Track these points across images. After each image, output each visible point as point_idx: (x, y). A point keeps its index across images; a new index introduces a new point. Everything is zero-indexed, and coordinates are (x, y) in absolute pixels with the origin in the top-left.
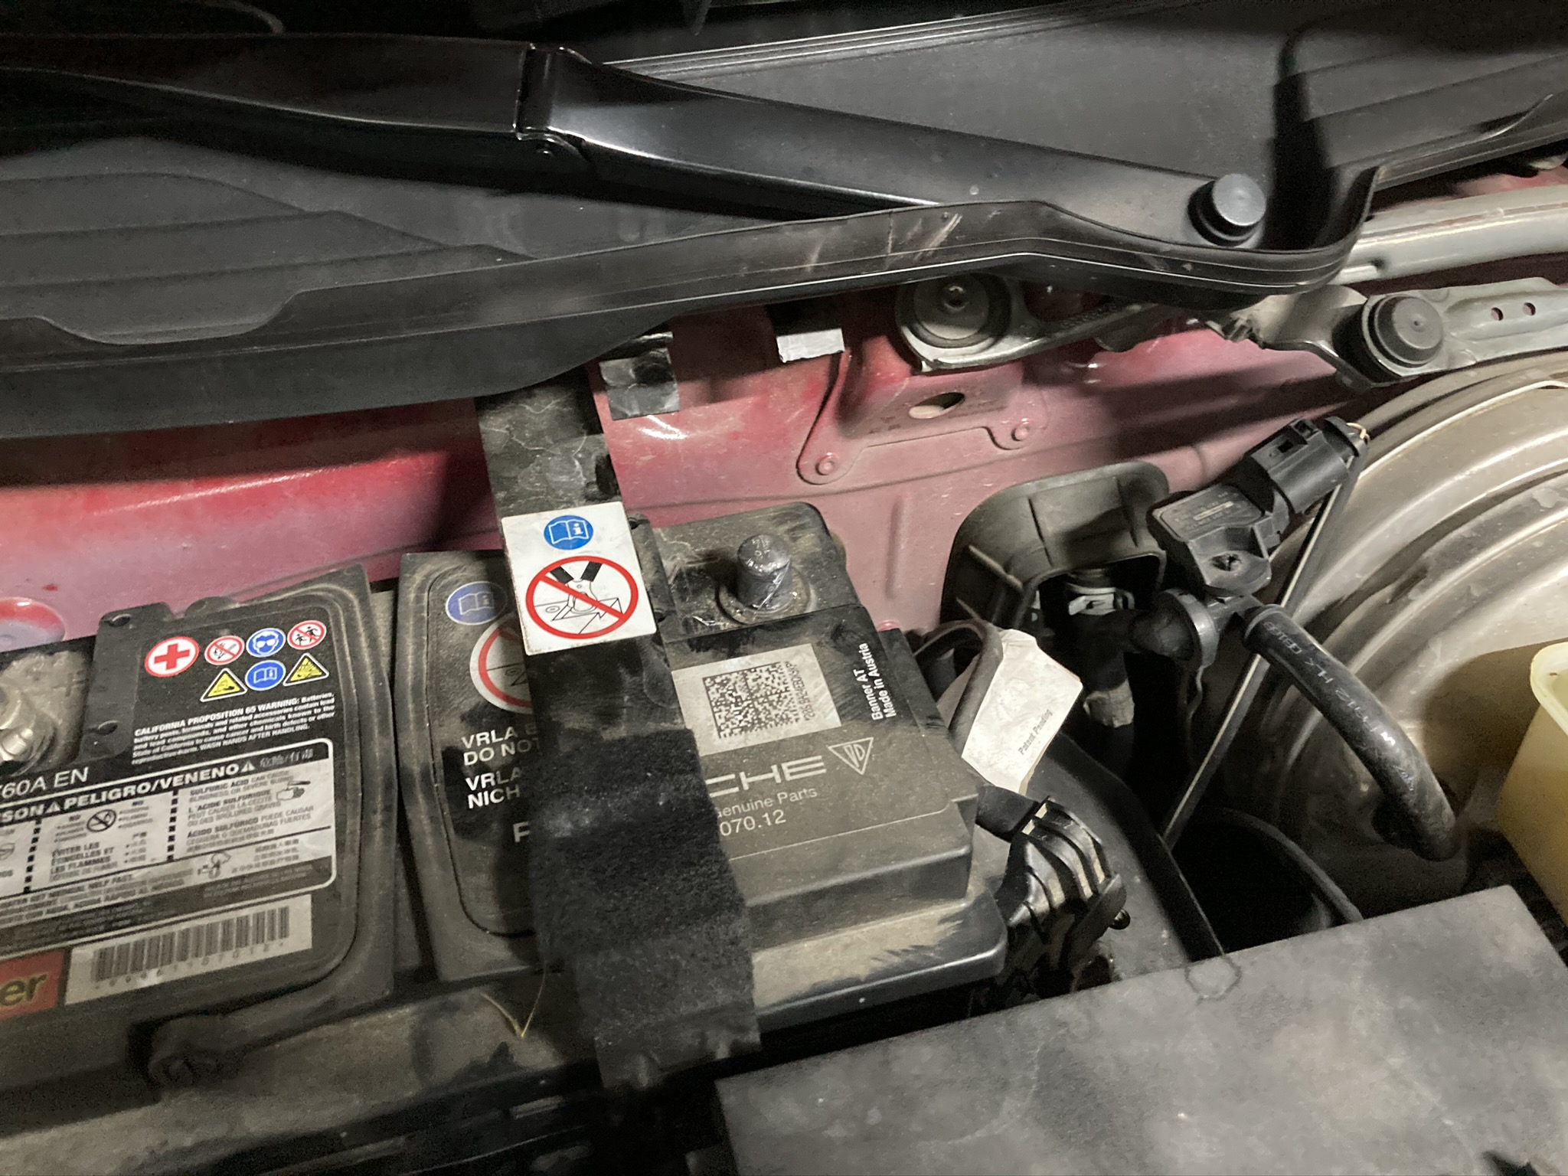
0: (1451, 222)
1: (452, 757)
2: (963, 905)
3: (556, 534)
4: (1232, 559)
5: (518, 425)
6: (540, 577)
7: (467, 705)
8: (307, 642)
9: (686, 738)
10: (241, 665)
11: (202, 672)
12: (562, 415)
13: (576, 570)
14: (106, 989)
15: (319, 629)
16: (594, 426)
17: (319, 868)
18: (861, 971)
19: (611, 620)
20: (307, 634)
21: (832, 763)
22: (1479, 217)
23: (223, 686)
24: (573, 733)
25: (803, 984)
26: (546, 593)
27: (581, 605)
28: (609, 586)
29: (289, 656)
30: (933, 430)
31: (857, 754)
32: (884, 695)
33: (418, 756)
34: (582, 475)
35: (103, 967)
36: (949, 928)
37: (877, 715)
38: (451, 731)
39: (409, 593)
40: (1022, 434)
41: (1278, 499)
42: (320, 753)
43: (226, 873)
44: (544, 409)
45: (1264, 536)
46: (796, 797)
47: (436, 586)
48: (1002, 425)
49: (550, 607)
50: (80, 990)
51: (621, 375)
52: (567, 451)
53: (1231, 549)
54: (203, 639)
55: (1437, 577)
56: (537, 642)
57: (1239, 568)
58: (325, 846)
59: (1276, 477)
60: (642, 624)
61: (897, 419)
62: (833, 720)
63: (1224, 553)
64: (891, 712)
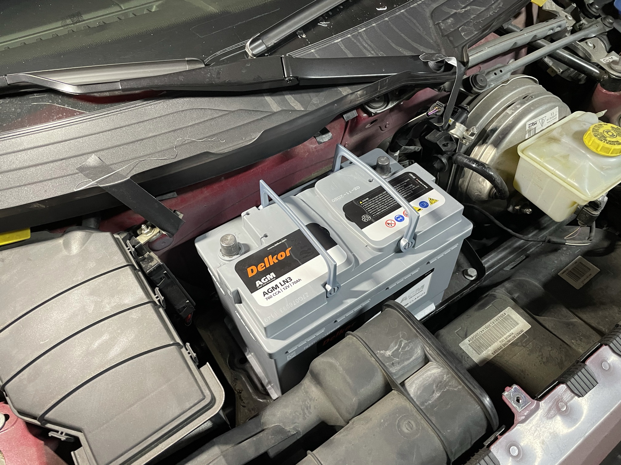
0: (477, 53)
4: (447, 144)
22: (482, 50)
40: (387, 126)
48: (383, 125)
53: (445, 141)
57: (449, 145)
61: (362, 129)
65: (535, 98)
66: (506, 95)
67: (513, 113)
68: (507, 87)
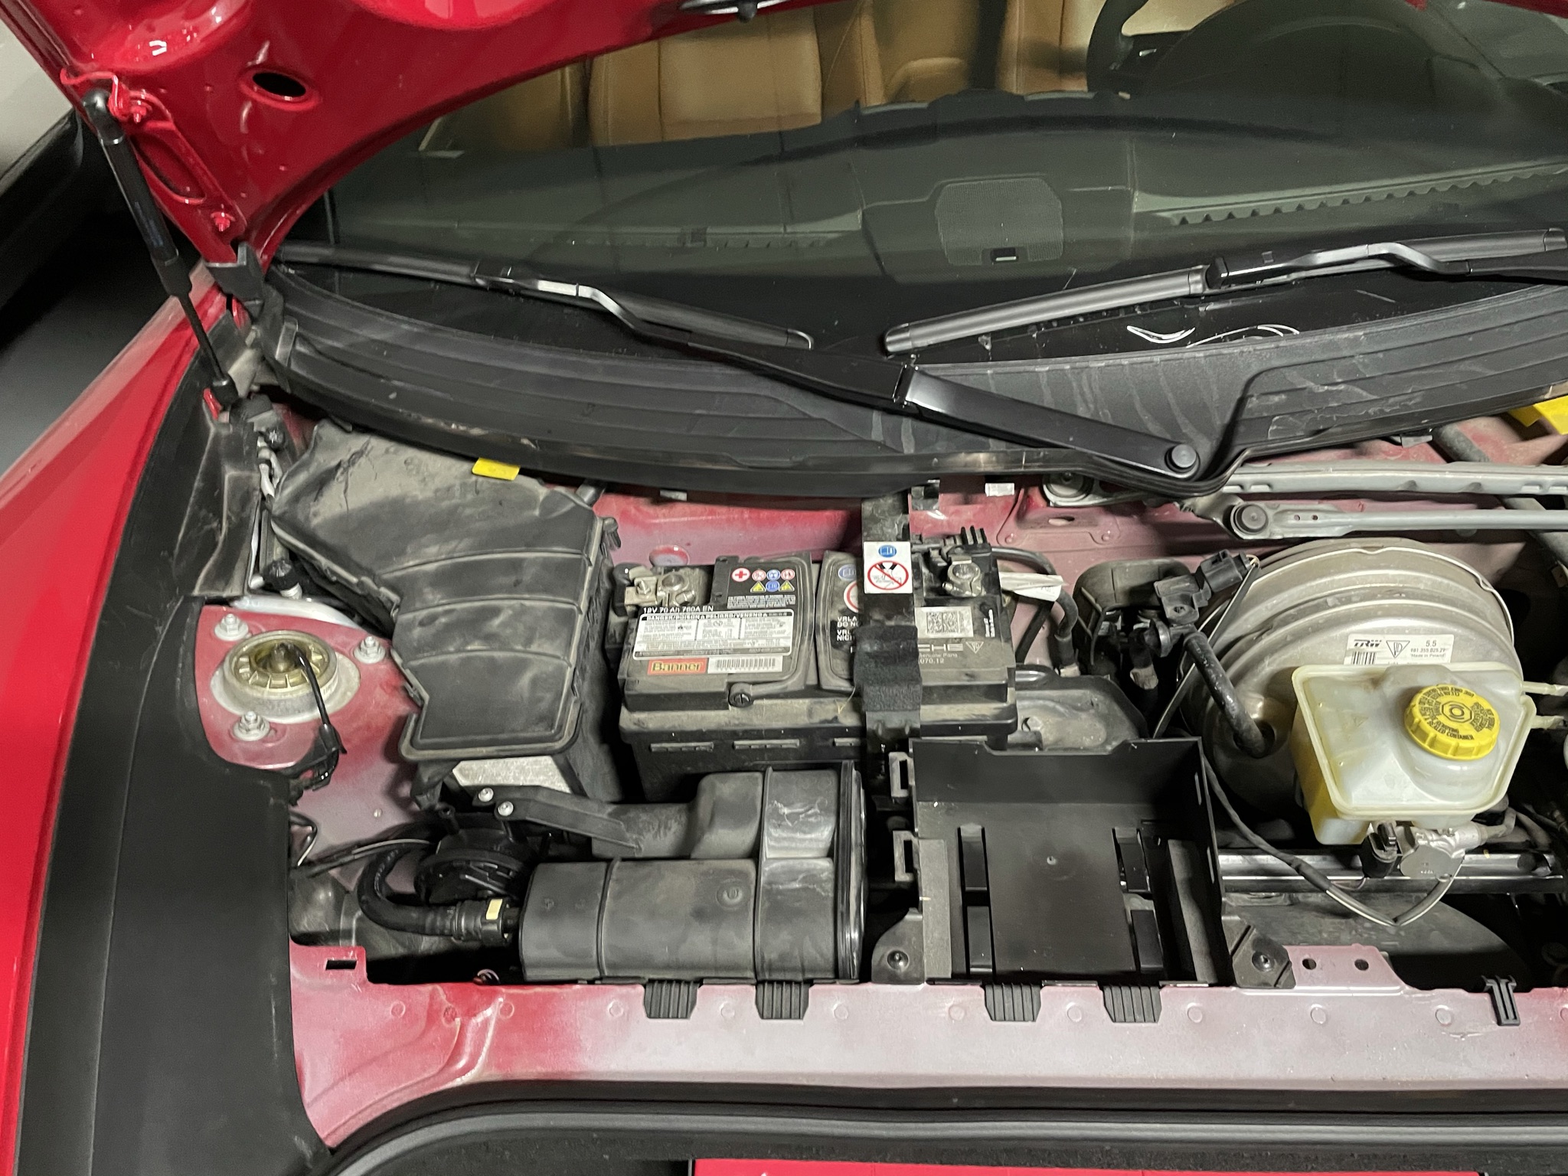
1: (834, 624)
2: (1005, 705)
3: (883, 551)
4: (1181, 608)
5: (876, 507)
6: (875, 566)
7: (841, 607)
8: (788, 577)
9: (915, 629)
10: (765, 582)
11: (751, 582)
12: (894, 506)
13: (887, 566)
14: (719, 671)
15: (792, 573)
16: (906, 511)
17: (786, 649)
18: (961, 718)
19: (897, 585)
20: (789, 574)
21: (966, 647)
23: (757, 588)
24: (877, 621)
25: (940, 718)
26: (875, 572)
27: (887, 578)
28: (899, 573)
29: (781, 581)
30: (1061, 531)
31: (976, 647)
32: (993, 629)
33: (823, 621)
34: (897, 530)
35: (719, 664)
36: (996, 712)
37: (988, 635)
38: (834, 615)
39: (826, 566)
40: (1107, 538)
41: (1206, 584)
42: (789, 614)
43: (756, 645)
44: (888, 502)
45: (1198, 601)
46: (950, 656)
47: (837, 565)
48: (1096, 532)
49: (876, 578)
50: (711, 670)
51: (918, 493)
52: (893, 521)
53: (1183, 604)
54: (752, 571)
55: (1275, 630)
56: (869, 589)
57: (1183, 613)
58: (789, 644)
59: (1207, 575)
60: (908, 589)
61: (1043, 523)
62: (971, 634)
63: (1179, 605)
64: (993, 635)
65: (1407, 597)
66: (1353, 570)
67: (1335, 606)
68: (1369, 558)
